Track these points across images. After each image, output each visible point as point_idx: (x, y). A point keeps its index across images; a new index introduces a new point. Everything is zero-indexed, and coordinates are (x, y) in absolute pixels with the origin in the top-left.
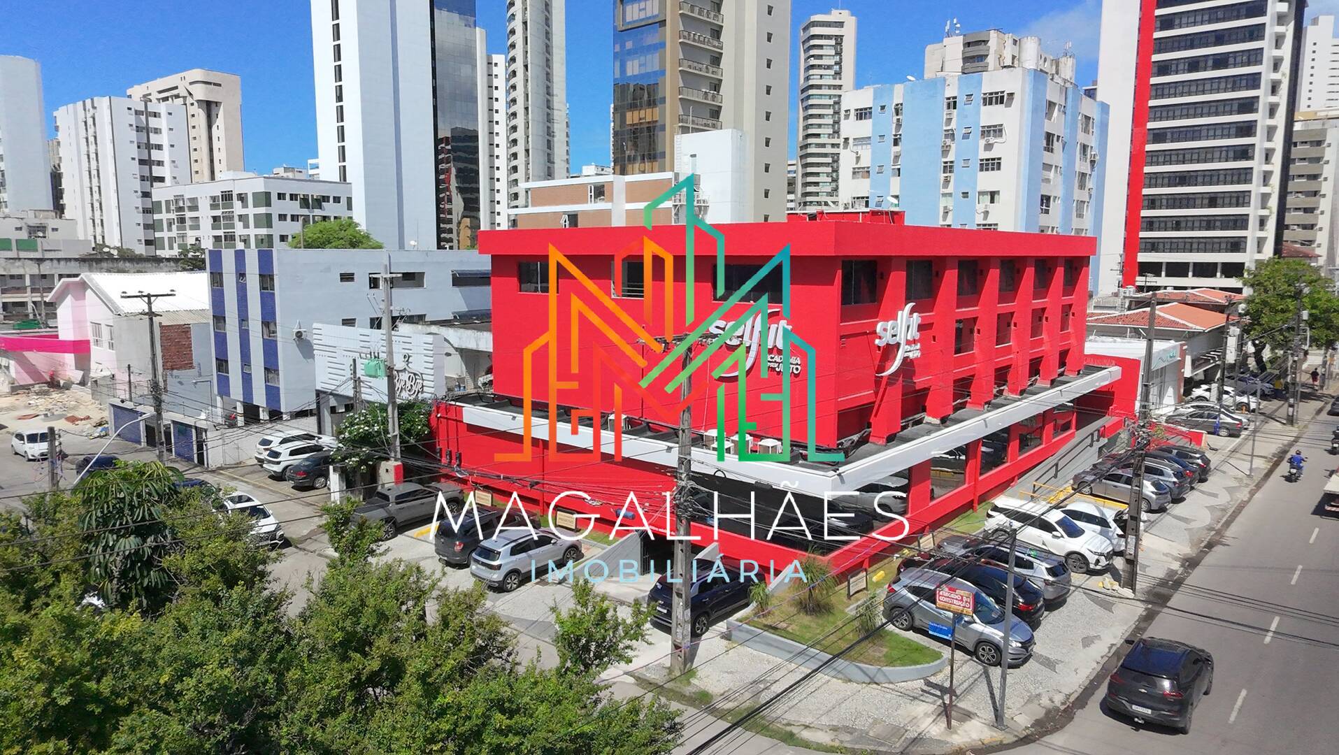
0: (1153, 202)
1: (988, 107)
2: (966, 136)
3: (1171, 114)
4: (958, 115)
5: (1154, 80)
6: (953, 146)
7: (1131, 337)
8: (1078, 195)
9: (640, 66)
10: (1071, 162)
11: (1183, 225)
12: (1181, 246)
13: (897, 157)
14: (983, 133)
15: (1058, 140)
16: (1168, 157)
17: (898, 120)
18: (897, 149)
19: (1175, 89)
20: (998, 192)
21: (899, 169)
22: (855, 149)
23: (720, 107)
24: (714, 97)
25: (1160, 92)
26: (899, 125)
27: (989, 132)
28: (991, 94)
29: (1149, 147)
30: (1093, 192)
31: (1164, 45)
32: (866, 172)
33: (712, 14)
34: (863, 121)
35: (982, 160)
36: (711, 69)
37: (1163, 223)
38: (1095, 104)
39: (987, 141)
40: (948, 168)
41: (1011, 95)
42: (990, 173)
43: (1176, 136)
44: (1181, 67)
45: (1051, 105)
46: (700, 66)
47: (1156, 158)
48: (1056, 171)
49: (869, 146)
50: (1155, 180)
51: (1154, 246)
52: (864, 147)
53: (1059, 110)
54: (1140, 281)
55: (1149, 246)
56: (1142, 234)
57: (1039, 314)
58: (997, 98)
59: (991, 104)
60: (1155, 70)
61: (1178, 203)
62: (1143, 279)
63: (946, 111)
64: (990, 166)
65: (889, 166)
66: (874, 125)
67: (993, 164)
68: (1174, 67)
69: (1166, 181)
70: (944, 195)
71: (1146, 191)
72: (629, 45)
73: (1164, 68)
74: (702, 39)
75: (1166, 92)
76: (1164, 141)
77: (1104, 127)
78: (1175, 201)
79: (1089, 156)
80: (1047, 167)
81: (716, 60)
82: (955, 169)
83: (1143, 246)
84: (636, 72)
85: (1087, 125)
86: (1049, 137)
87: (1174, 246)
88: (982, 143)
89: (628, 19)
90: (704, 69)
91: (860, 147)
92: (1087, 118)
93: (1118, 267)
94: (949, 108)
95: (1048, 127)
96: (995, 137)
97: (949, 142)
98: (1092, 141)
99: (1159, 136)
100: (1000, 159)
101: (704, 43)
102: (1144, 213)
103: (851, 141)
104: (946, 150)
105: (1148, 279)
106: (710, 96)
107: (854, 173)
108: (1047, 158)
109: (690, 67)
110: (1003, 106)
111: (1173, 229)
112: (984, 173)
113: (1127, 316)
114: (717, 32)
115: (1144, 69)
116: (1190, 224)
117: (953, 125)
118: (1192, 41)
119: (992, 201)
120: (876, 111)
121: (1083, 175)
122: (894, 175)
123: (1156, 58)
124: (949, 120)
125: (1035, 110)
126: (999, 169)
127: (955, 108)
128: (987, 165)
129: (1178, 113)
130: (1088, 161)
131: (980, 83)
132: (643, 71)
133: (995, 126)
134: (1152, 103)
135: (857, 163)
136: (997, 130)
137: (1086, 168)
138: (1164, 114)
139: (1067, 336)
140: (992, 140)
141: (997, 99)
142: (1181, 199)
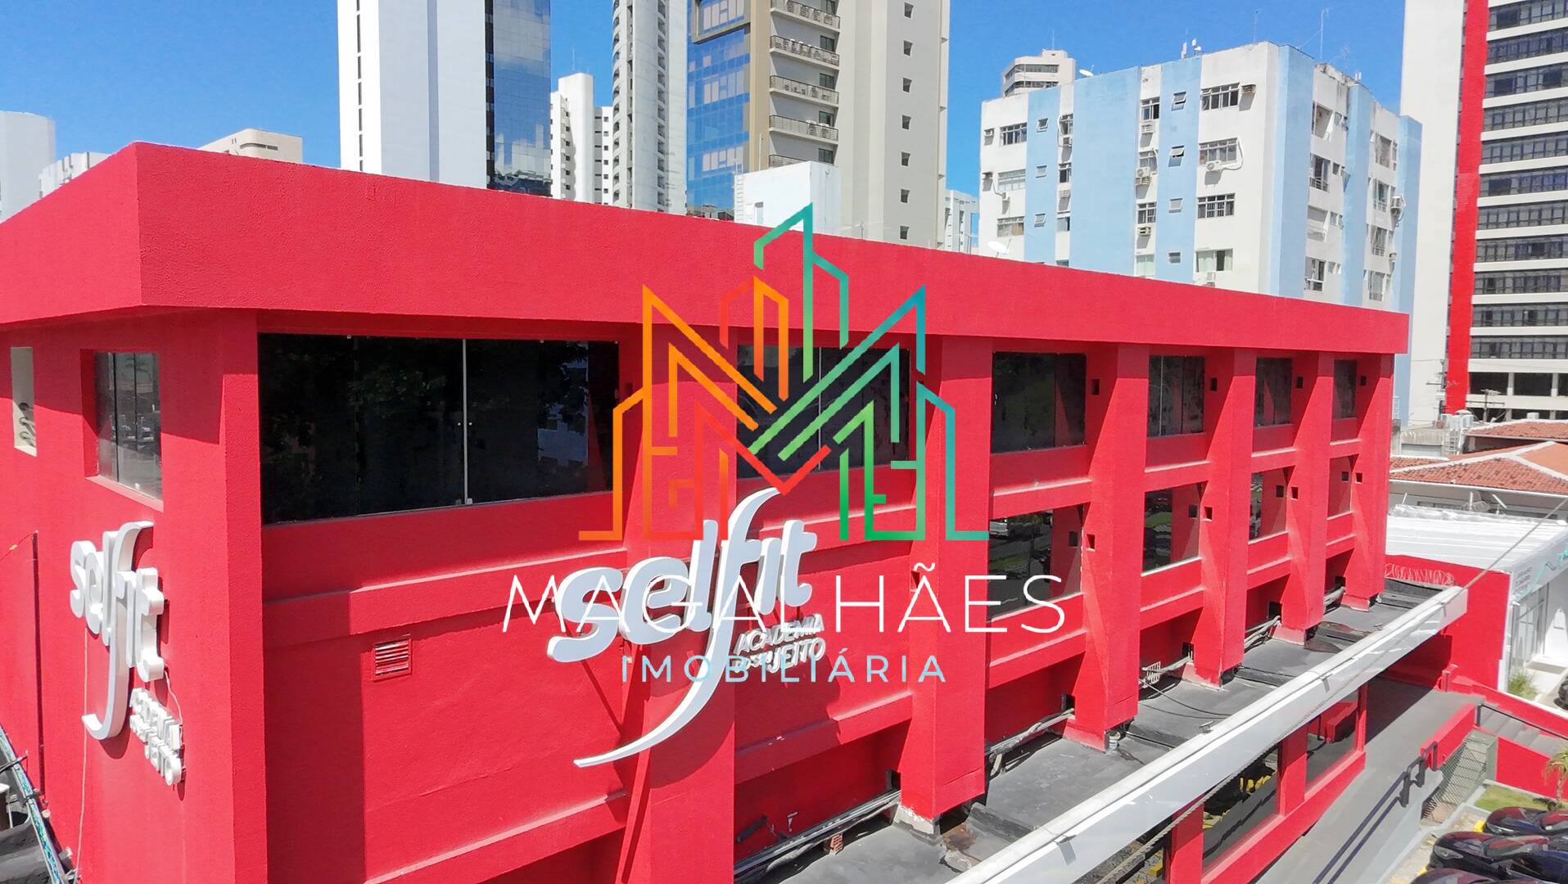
0: (1491, 283)
1: (1211, 111)
2: (1176, 160)
3: (1517, 151)
4: (1162, 127)
5: (1489, 102)
6: (1154, 178)
7: (1476, 509)
8: (1371, 262)
9: (720, 89)
10: (1358, 206)
11: (1541, 316)
12: (1538, 348)
13: (1065, 199)
14: (1203, 153)
15: (1335, 172)
16: (1514, 214)
17: (1066, 141)
18: (1065, 186)
19: (1523, 114)
20: (1230, 252)
21: (1068, 219)
22: (1002, 190)
23: (835, 146)
24: (824, 131)
25: (1499, 120)
26: (1067, 147)
27: (1213, 152)
28: (1216, 89)
29: (1483, 201)
30: (1397, 260)
31: (1503, 50)
32: (1019, 225)
33: (823, 15)
34: (1014, 145)
35: (1201, 199)
36: (820, 92)
37: (1509, 315)
38: (1398, 120)
39: (1210, 167)
40: (1147, 214)
41: (1249, 88)
42: (1216, 220)
43: (1525, 184)
44: (1532, 81)
45: (1321, 113)
46: (804, 87)
47: (1494, 216)
48: (1333, 221)
49: (1022, 185)
50: (1494, 249)
51: (1494, 348)
52: (1016, 186)
53: (1336, 122)
54: (1474, 400)
55: (1486, 349)
56: (1475, 331)
57: (1278, 482)
58: (1226, 95)
59: (1215, 106)
60: (1490, 87)
61: (1531, 284)
62: (1481, 397)
63: (1142, 122)
64: (1216, 209)
65: (1053, 215)
66: (1029, 151)
67: (1220, 205)
68: (1520, 82)
69: (1512, 251)
70: (1141, 258)
71: (1478, 267)
72: (707, 61)
73: (1505, 84)
74: (805, 49)
75: (1509, 118)
76: (1508, 192)
77: (1414, 158)
78: (1528, 281)
79: (1389, 202)
80: (1317, 213)
81: (829, 80)
82: (1158, 215)
83: (1476, 348)
84: (715, 99)
85: (1385, 153)
86: (1319, 163)
87: (1527, 349)
88: (1202, 171)
89: (706, 26)
90: (808, 91)
91: (1009, 186)
92: (1386, 142)
93: (1440, 380)
94: (1146, 116)
95: (1317, 146)
96: (1223, 159)
97: (1146, 171)
98: (1394, 178)
99: (1499, 185)
100: (1231, 196)
101: (809, 54)
102: (1478, 299)
103: (995, 178)
104: (1142, 185)
105: (1490, 399)
106: (818, 130)
107: (1000, 227)
108: (1316, 197)
109: (787, 88)
110: (1236, 108)
111: (1524, 323)
112: (1207, 221)
113: (1466, 468)
114: (830, 42)
115: (1472, 86)
116: (1552, 316)
117: (1154, 144)
118: (1549, 42)
119: (1220, 267)
120: (1033, 127)
121: (1380, 231)
122: (1060, 229)
123: (1491, 69)
124: (1148, 136)
125: (1292, 114)
126: (1231, 212)
127: (1156, 116)
128: (1211, 206)
129: (1528, 149)
130: (1388, 209)
131: (1197, 74)
132: (724, 96)
133: (1221, 142)
134: (1486, 136)
135: (1004, 211)
136: (1226, 149)
137: (1384, 220)
138: (1507, 152)
139: (1347, 524)
140: (1218, 165)
141: (1228, 97)
142: (1536, 278)
